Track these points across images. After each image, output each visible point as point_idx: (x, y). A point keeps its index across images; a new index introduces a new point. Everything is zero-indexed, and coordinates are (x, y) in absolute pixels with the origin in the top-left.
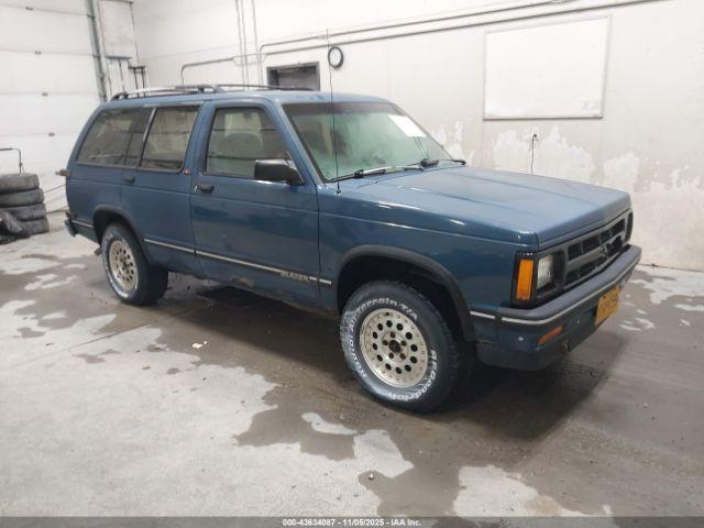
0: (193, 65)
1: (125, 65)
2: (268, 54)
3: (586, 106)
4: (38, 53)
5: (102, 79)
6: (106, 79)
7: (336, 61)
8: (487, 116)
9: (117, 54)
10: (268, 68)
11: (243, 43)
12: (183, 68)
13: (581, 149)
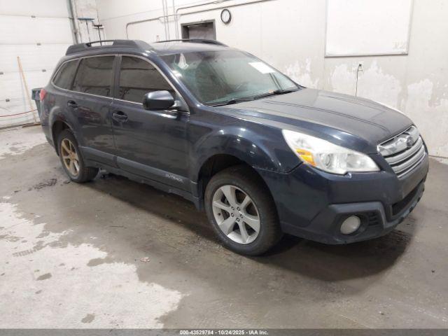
0: (133, 23)
1: (90, 23)
2: (182, 15)
3: (396, 47)
4: (33, 17)
5: (75, 33)
6: (78, 33)
7: (226, 19)
8: (327, 55)
9: (85, 17)
10: (182, 24)
11: (165, 8)
12: (128, 24)
13: (392, 76)
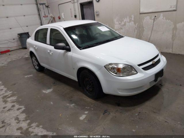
0: (61, 4)
1: (44, 6)
3: (171, 7)
4: (21, 5)
5: (39, 10)
6: (40, 10)
8: (141, 13)
9: (42, 3)
10: (80, 3)
12: (59, 5)
13: (169, 21)
